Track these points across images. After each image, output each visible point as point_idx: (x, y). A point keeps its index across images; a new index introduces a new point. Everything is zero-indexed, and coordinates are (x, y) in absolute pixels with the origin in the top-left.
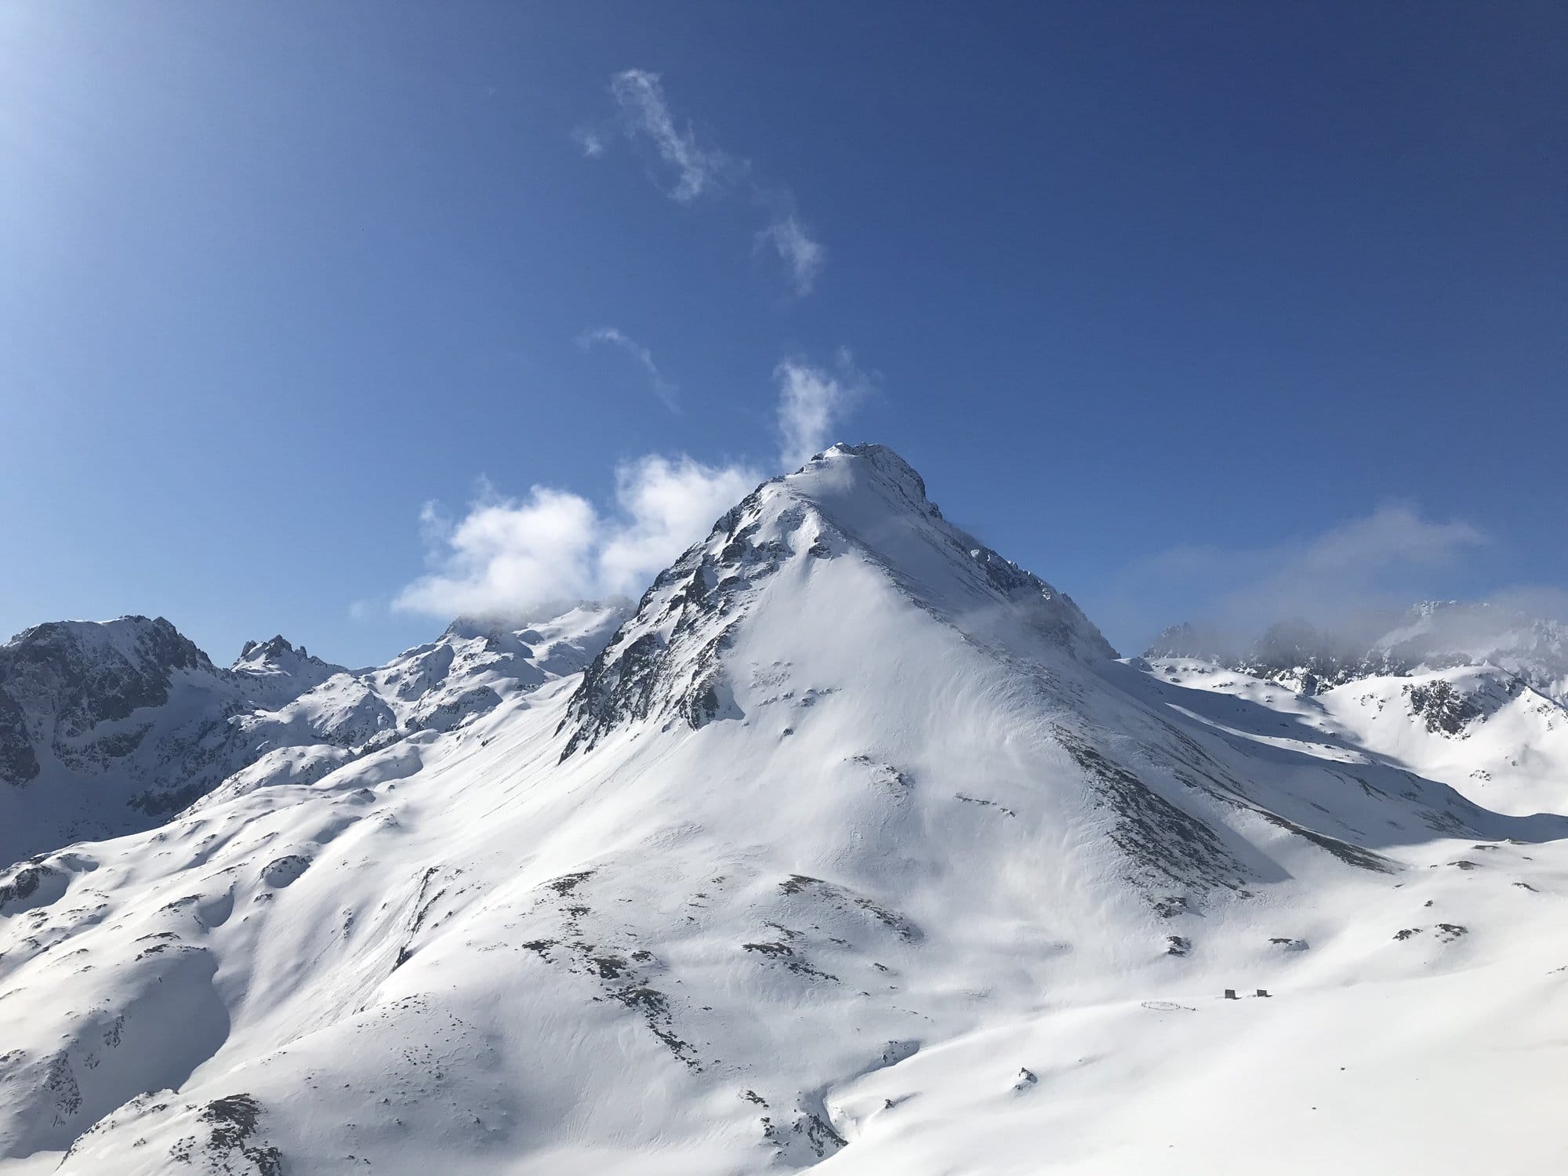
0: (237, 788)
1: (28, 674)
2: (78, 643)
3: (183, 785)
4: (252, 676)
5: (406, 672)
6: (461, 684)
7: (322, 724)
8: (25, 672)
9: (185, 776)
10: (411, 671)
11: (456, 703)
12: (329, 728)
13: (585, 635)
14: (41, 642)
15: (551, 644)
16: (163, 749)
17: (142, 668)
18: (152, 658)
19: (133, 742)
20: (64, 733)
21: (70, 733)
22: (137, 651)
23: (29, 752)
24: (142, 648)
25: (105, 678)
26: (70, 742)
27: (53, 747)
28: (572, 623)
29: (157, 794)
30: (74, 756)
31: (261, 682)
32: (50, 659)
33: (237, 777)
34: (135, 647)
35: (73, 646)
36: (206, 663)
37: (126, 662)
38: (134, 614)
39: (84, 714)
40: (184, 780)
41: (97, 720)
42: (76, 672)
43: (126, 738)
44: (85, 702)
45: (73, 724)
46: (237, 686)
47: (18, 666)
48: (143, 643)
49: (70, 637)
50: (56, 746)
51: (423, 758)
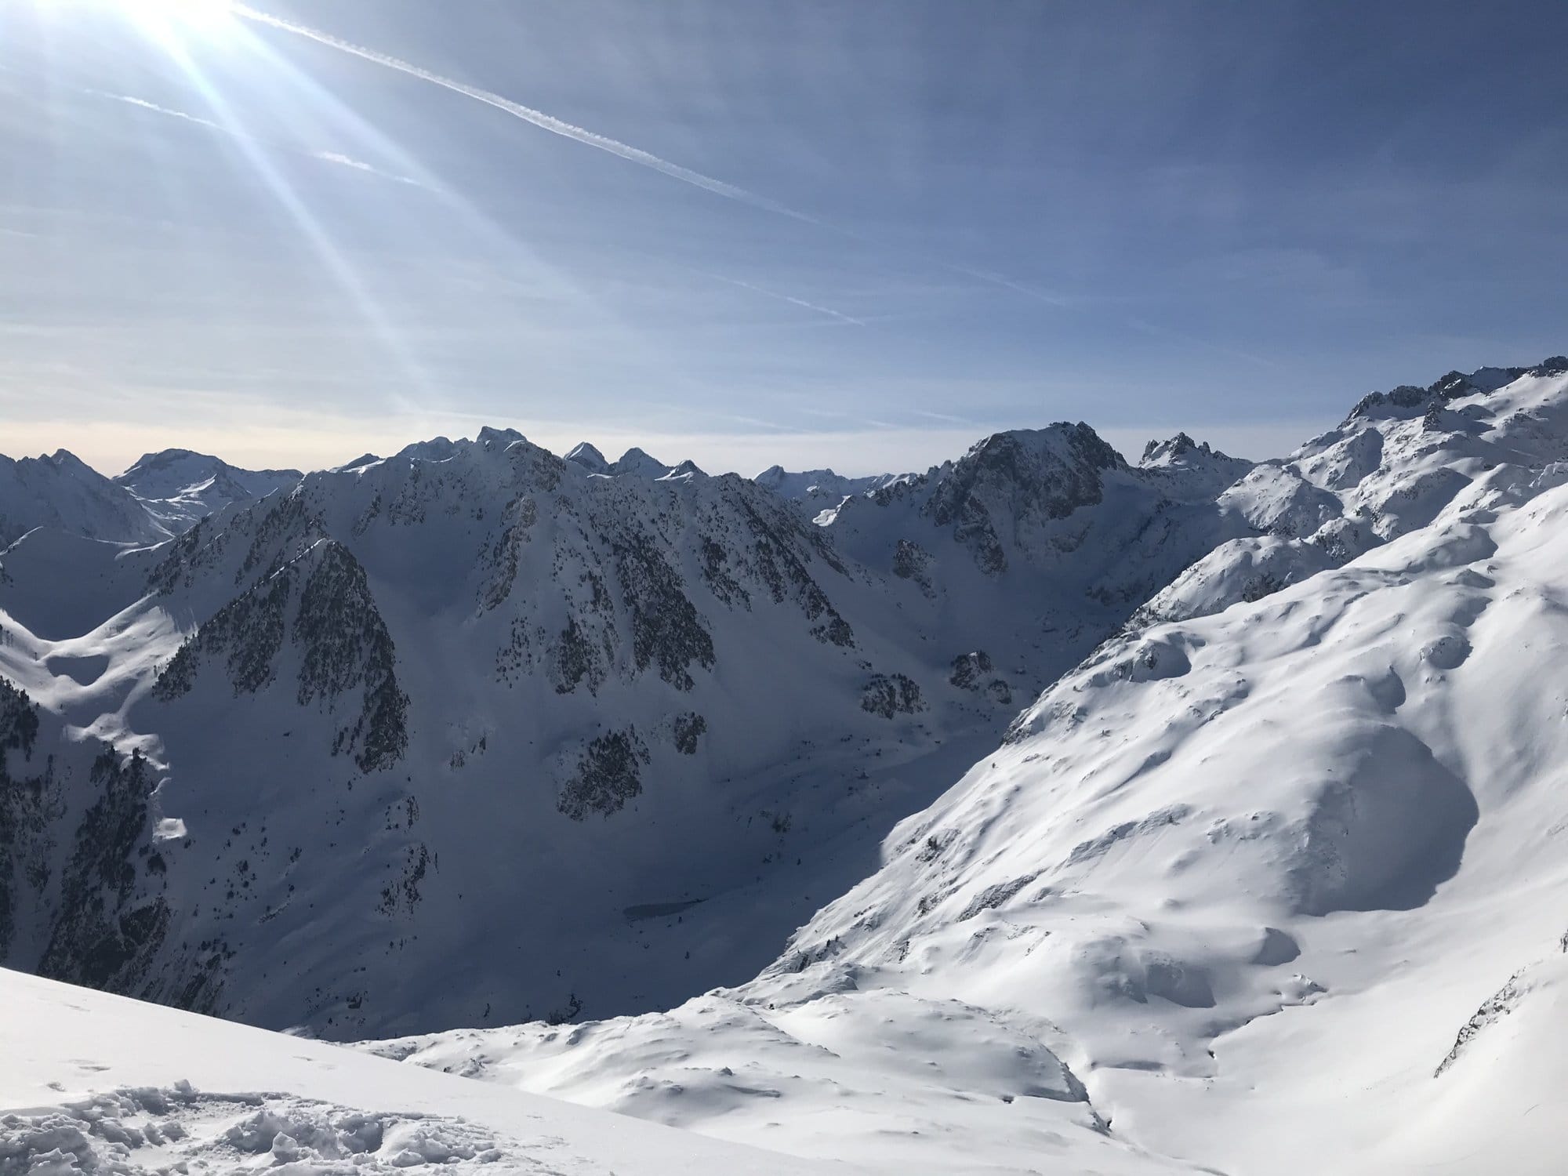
0: (1200, 579)
1: (988, 480)
2: (1023, 450)
4: (1164, 474)
5: (1332, 460)
6: (1410, 467)
7: (1259, 516)
8: (985, 479)
9: (1133, 569)
10: (1338, 458)
11: (1413, 488)
12: (1267, 520)
13: (1545, 403)
14: (994, 451)
15: (1506, 417)
17: (1078, 470)
18: (1083, 460)
19: (1081, 538)
20: (1023, 532)
21: (1028, 532)
22: (1071, 454)
23: (998, 548)
24: (1073, 451)
25: (1050, 480)
26: (1030, 540)
27: (1015, 544)
28: (1524, 392)
29: (1110, 587)
30: (1034, 552)
31: (1173, 478)
32: (1003, 466)
33: (1196, 568)
34: (1069, 451)
35: (1020, 453)
36: (1123, 463)
37: (1064, 465)
38: (1061, 421)
39: (1036, 513)
40: (1133, 574)
41: (1047, 519)
42: (1024, 476)
43: (1072, 535)
44: (1035, 503)
45: (1028, 523)
46: (1153, 484)
47: (979, 473)
48: (1074, 447)
49: (1016, 444)
50: (1018, 544)
51: (1493, 536)
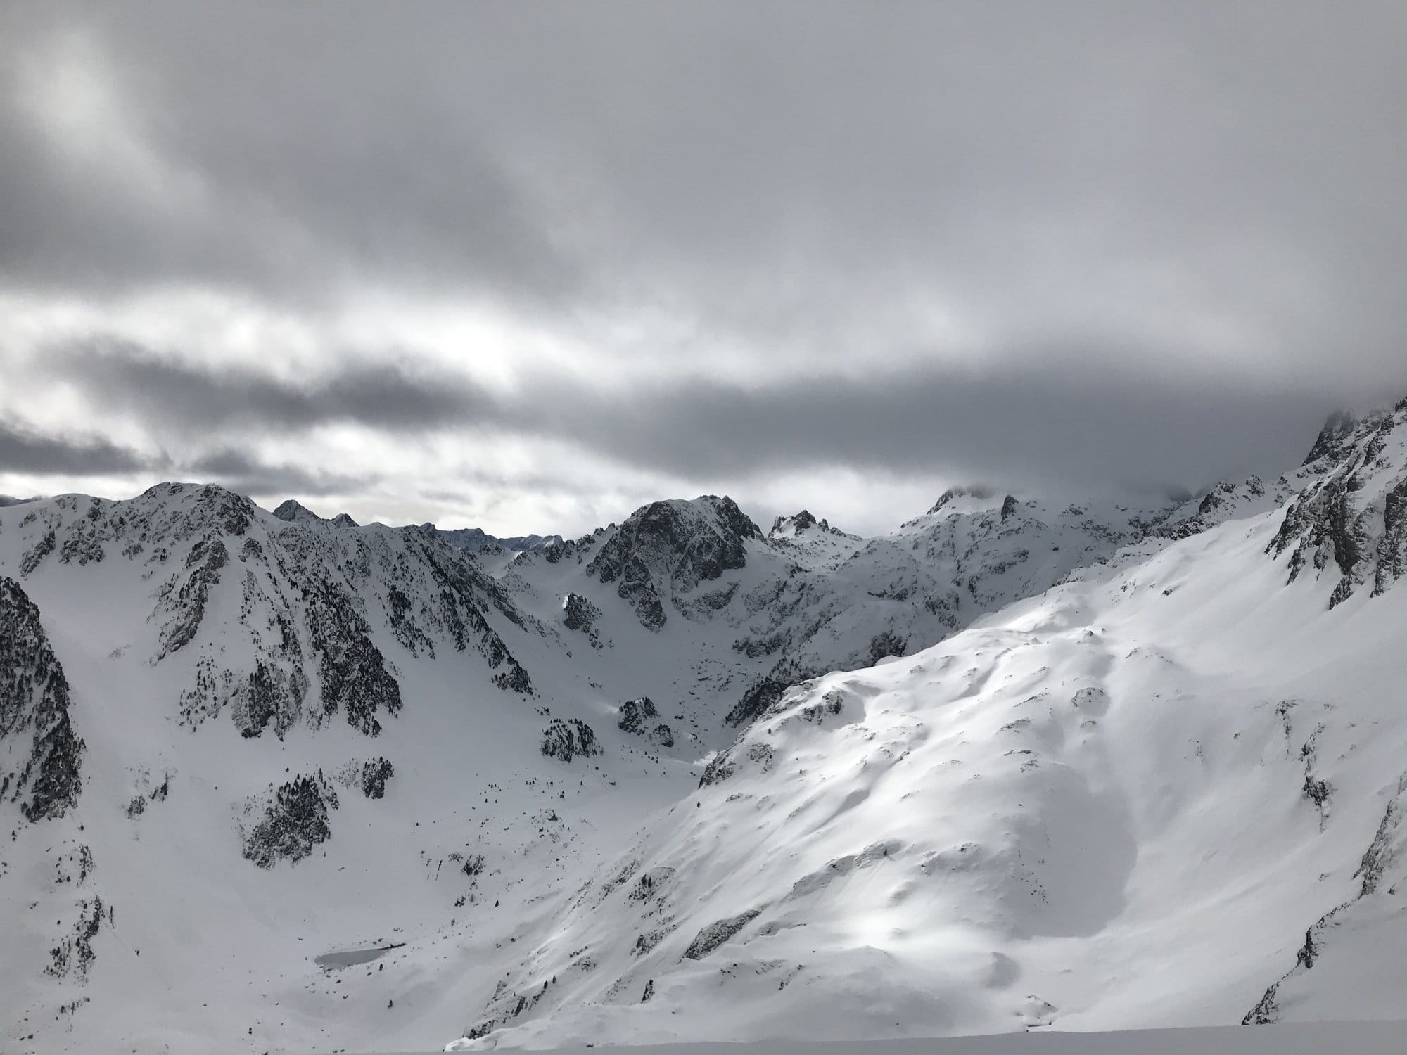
1: (648, 543)
2: (679, 517)
3: (773, 634)
4: (791, 545)
8: (646, 541)
9: (773, 626)
14: (654, 518)
16: (750, 604)
17: (725, 538)
18: (728, 529)
19: (728, 597)
20: (679, 590)
21: (683, 590)
22: (719, 524)
23: (658, 604)
24: (721, 521)
25: (701, 545)
26: (685, 598)
27: (672, 600)
29: (754, 641)
30: (688, 608)
31: (799, 549)
32: (662, 531)
34: (717, 521)
35: (676, 520)
37: (714, 533)
38: (709, 494)
39: (690, 574)
40: (773, 629)
41: (699, 579)
42: (680, 541)
43: (720, 595)
44: (690, 565)
45: (684, 582)
47: (640, 537)
48: (722, 517)
49: (673, 512)
50: (675, 600)
